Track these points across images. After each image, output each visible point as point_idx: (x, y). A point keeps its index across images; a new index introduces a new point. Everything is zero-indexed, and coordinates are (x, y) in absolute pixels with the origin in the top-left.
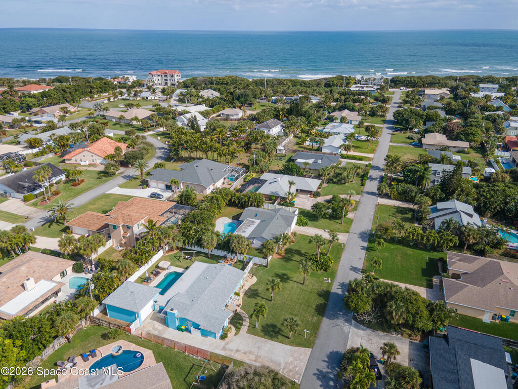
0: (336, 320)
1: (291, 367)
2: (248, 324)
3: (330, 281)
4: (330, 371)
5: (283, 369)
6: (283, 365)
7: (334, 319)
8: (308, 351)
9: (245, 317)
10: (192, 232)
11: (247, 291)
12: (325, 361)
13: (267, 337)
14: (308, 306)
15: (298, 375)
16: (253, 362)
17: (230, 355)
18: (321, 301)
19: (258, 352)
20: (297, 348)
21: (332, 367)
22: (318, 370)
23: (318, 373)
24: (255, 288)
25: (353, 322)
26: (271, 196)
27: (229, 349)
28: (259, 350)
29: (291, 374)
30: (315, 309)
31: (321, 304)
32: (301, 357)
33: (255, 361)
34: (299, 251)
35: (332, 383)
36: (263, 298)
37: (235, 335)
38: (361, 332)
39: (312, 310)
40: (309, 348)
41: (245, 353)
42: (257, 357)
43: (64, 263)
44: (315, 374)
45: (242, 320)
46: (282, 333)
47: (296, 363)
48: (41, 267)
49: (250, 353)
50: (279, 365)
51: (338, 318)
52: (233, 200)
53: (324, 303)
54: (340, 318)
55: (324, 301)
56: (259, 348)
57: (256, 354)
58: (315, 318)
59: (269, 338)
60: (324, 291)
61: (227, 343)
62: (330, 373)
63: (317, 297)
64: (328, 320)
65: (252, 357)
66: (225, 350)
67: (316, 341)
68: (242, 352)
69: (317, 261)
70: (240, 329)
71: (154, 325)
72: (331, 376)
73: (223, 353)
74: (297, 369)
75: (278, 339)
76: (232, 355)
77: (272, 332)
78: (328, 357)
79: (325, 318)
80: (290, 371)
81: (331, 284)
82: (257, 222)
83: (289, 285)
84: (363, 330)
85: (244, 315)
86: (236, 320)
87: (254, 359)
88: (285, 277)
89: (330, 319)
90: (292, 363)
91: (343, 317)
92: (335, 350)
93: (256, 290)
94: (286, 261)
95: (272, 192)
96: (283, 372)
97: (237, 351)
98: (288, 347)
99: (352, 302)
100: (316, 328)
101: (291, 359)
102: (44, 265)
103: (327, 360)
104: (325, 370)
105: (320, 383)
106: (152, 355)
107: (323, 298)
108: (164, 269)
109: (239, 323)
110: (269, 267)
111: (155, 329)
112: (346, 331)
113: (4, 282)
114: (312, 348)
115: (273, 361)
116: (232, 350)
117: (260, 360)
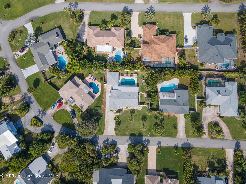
1: (107, 131)
2: (119, 115)
4: (110, 142)
6: (107, 129)
8: (114, 135)
9: (121, 113)
11: (133, 109)
12: (112, 140)
14: (133, 131)
15: (106, 134)
18: (137, 134)
22: (109, 139)
24: (135, 111)
29: (106, 132)
31: (135, 134)
32: (112, 133)
33: (106, 122)
34: (164, 120)
35: (106, 143)
36: (131, 115)
37: (113, 113)
39: (131, 132)
41: (108, 118)
42: (108, 122)
44: (107, 138)
45: (120, 112)
46: (119, 126)
47: (109, 132)
49: (109, 119)
50: (107, 128)
51: (131, 141)
53: (136, 135)
56: (111, 121)
58: (128, 134)
60: (142, 134)
61: (109, 112)
62: (109, 142)
65: (107, 120)
66: (107, 112)
67: (119, 136)
70: (116, 113)
71: (109, 88)
72: (108, 142)
73: (106, 112)
75: (116, 125)
76: (106, 115)
77: (118, 123)
78: (114, 141)
80: (106, 131)
81: (147, 136)
82: (175, 99)
83: (141, 122)
85: (122, 112)
86: (119, 111)
88: (145, 119)
89: (129, 139)
90: (109, 131)
92: (117, 142)
93: (135, 112)
95: (208, 95)
97: (108, 116)
100: (124, 135)
101: (110, 131)
104: (110, 141)
105: (105, 140)
106: (99, 95)
107: (138, 135)
109: (118, 112)
111: (108, 90)
112: (126, 144)
113: (104, 39)
114: (116, 135)
115: (108, 126)
116: (108, 114)
117: (107, 122)
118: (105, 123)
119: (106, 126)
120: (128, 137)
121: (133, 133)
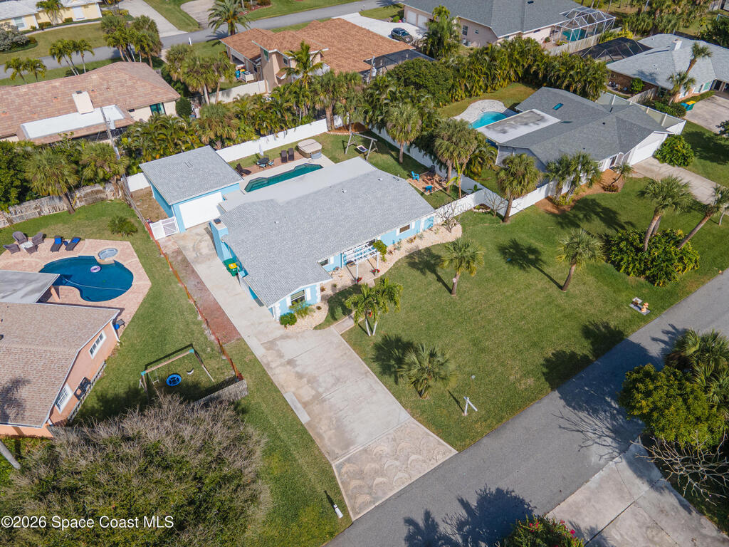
0: (583, 415)
1: (368, 467)
3: (644, 311)
4: (458, 539)
5: (349, 460)
6: (353, 450)
7: (580, 408)
8: (443, 452)
10: (384, 96)
11: (420, 251)
12: (465, 505)
13: (375, 365)
14: (534, 345)
15: (368, 498)
16: (299, 406)
17: (268, 364)
18: (582, 348)
19: (327, 389)
20: (423, 429)
21: (469, 532)
22: (427, 515)
23: (421, 523)
24: (441, 254)
25: (637, 444)
26: (633, 79)
27: (278, 351)
28: (334, 385)
29: (354, 483)
30: (547, 360)
31: (573, 355)
32: (413, 457)
33: (305, 405)
34: (615, 213)
36: (439, 279)
37: (316, 328)
38: (641, 488)
39: (537, 358)
40: (451, 445)
41: (300, 376)
42: (317, 397)
43: (161, 91)
44: (409, 522)
47: (389, 462)
48: (122, 86)
49: (313, 382)
50: (347, 445)
51: (595, 412)
52: (534, 68)
53: (585, 357)
54: (602, 415)
55: (586, 352)
56: (338, 380)
57: (321, 390)
58: (530, 381)
59: (379, 370)
60: (607, 327)
61: (283, 337)
63: (578, 333)
64: (562, 402)
65: (307, 393)
66: (269, 349)
67: (485, 440)
68: (298, 369)
69: (639, 250)
70: (335, 319)
71: (200, 241)
73: (259, 352)
74: (379, 480)
75: (396, 382)
76: (273, 365)
78: (485, 499)
79: (556, 394)
80: (360, 474)
81: (645, 319)
82: (552, 120)
83: (528, 277)
84: (653, 484)
87: (306, 399)
88: (531, 257)
89: (569, 405)
90: (379, 458)
91: (613, 417)
92: (519, 492)
93: (439, 258)
94: (560, 223)
95: (642, 73)
96: (340, 467)
97: (291, 362)
98: (404, 415)
99: (648, 394)
101: (385, 448)
102: (130, 83)
103: (474, 503)
104: (447, 528)
106: (146, 291)
107: (592, 344)
108: (303, 154)
109: (345, 308)
110: (508, 223)
111: (196, 249)
112: (594, 459)
113: (54, 87)
114: (460, 451)
115: (339, 428)
116: (281, 356)
117: (316, 408)
118: (304, 418)
119: (326, 437)
120: (553, 403)
121: (549, 353)
